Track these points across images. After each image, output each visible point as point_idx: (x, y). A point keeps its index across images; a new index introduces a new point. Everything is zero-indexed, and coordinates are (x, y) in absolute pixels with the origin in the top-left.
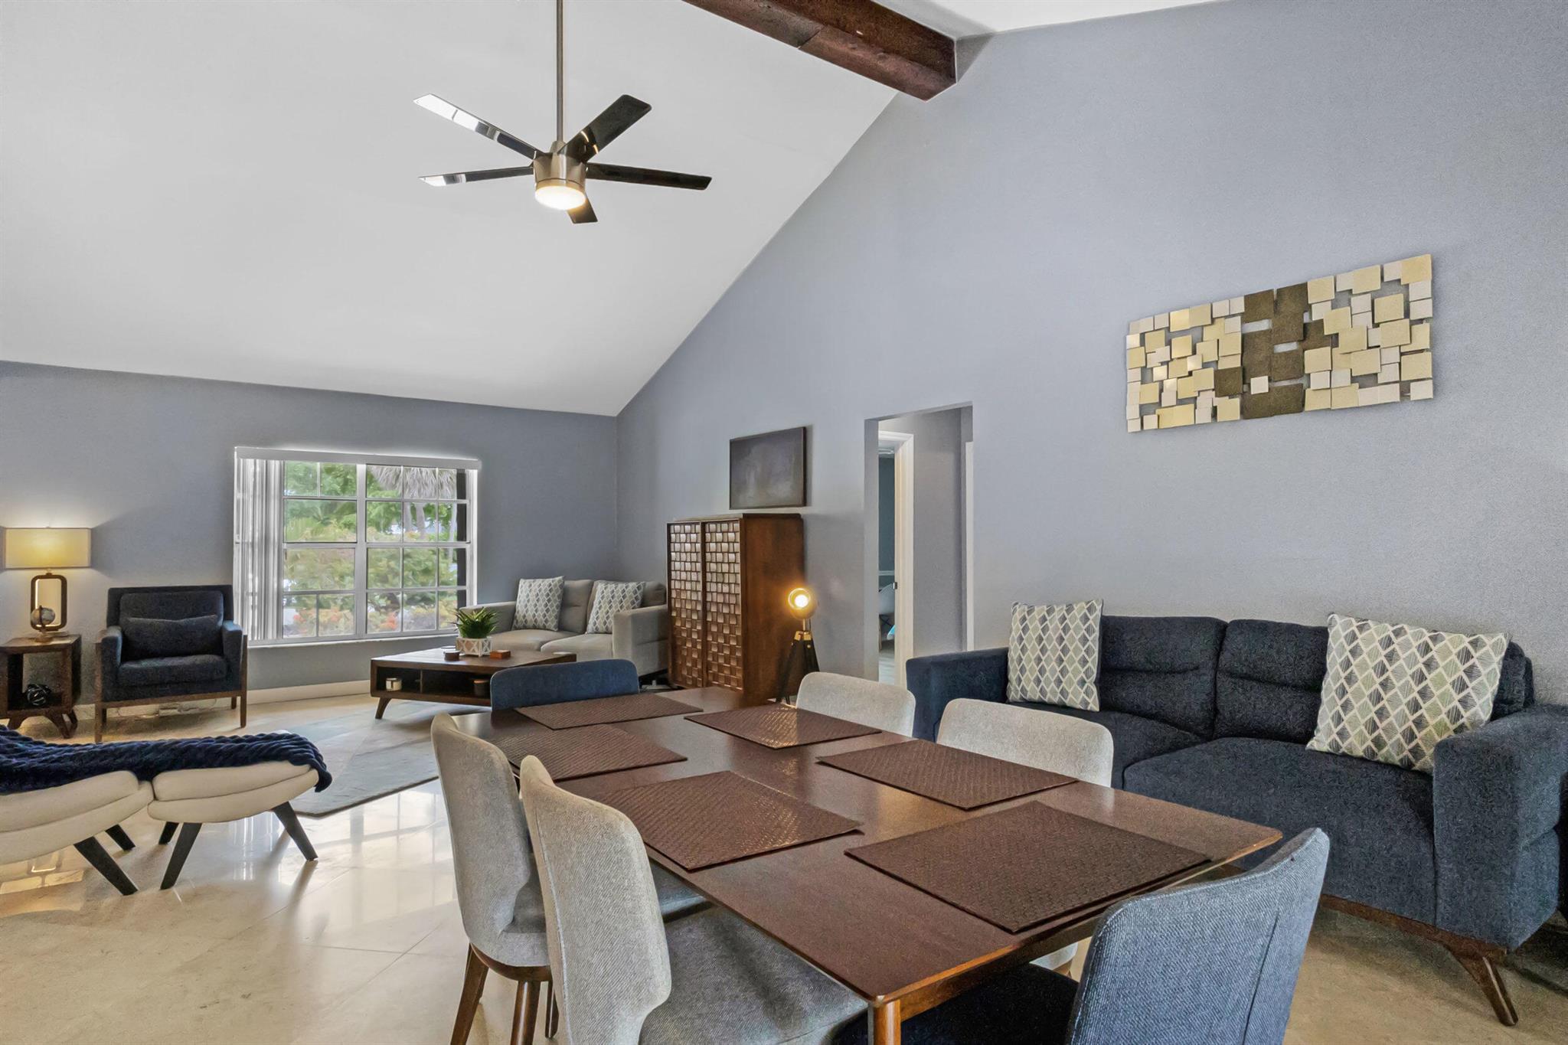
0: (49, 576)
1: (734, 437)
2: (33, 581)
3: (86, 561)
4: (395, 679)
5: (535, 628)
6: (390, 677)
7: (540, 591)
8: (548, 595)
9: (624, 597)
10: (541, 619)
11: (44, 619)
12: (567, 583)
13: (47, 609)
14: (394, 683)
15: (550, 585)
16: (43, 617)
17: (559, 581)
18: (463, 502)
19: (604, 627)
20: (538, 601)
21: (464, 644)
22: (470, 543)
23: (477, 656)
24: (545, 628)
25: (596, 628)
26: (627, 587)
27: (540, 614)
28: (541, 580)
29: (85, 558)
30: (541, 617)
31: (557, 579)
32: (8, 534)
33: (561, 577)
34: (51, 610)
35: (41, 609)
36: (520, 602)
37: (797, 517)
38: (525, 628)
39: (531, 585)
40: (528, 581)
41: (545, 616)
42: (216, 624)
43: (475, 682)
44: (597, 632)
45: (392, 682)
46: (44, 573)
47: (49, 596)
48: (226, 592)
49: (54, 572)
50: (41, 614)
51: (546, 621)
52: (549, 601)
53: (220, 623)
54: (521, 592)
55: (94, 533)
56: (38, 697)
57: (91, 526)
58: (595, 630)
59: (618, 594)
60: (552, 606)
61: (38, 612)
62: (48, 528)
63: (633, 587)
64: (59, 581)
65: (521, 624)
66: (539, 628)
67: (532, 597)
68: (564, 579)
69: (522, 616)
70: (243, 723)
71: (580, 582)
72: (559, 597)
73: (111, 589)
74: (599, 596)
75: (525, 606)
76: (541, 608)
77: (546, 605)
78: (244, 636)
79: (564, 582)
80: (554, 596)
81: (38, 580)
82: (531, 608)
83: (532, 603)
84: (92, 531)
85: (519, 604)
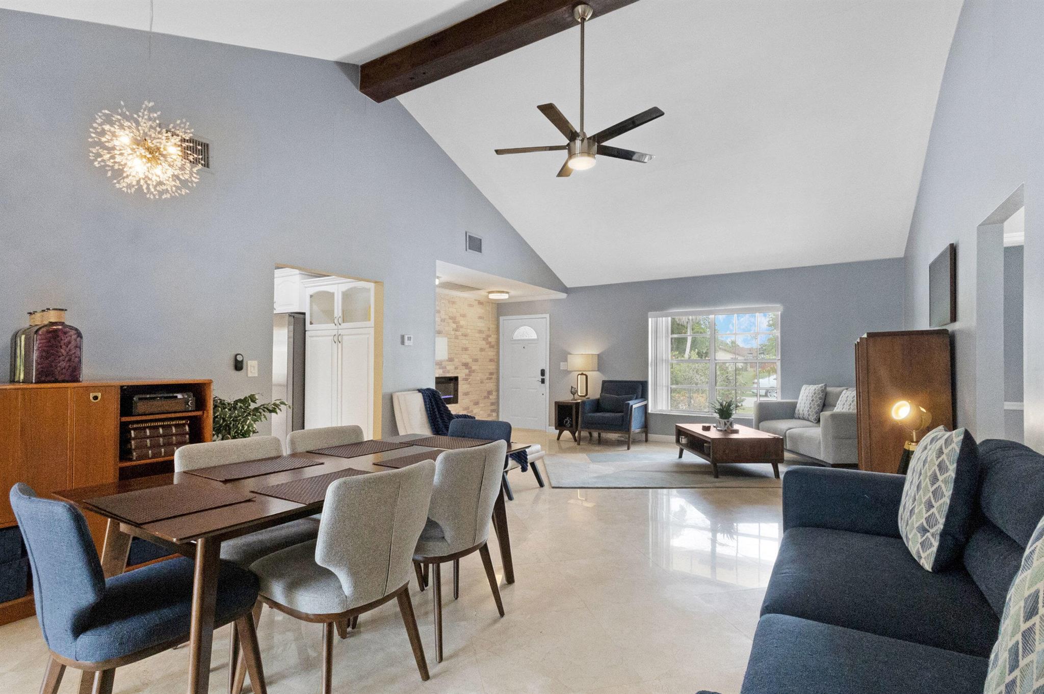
0: (582, 374)
2: (578, 375)
3: (597, 369)
4: (683, 437)
5: (804, 419)
10: (806, 416)
11: (572, 392)
14: (683, 440)
15: (815, 389)
16: (572, 390)
17: (822, 387)
20: (807, 401)
24: (808, 420)
27: (806, 413)
28: (812, 386)
29: (595, 367)
30: (806, 412)
31: (820, 385)
33: (822, 384)
36: (800, 400)
38: (799, 418)
40: (806, 386)
41: (808, 411)
46: (580, 373)
48: (644, 384)
49: (584, 373)
52: (813, 400)
54: (802, 394)
56: (567, 423)
57: (598, 353)
62: (581, 354)
64: (585, 376)
65: (796, 416)
66: (806, 420)
67: (805, 398)
68: (826, 386)
69: (799, 410)
70: (628, 449)
71: (839, 389)
72: (820, 398)
73: (603, 381)
74: (840, 399)
75: (801, 403)
76: (808, 405)
77: (810, 403)
78: (632, 406)
79: (825, 388)
80: (816, 397)
81: (579, 376)
82: (802, 405)
83: (803, 402)
84: (598, 355)
85: (799, 402)
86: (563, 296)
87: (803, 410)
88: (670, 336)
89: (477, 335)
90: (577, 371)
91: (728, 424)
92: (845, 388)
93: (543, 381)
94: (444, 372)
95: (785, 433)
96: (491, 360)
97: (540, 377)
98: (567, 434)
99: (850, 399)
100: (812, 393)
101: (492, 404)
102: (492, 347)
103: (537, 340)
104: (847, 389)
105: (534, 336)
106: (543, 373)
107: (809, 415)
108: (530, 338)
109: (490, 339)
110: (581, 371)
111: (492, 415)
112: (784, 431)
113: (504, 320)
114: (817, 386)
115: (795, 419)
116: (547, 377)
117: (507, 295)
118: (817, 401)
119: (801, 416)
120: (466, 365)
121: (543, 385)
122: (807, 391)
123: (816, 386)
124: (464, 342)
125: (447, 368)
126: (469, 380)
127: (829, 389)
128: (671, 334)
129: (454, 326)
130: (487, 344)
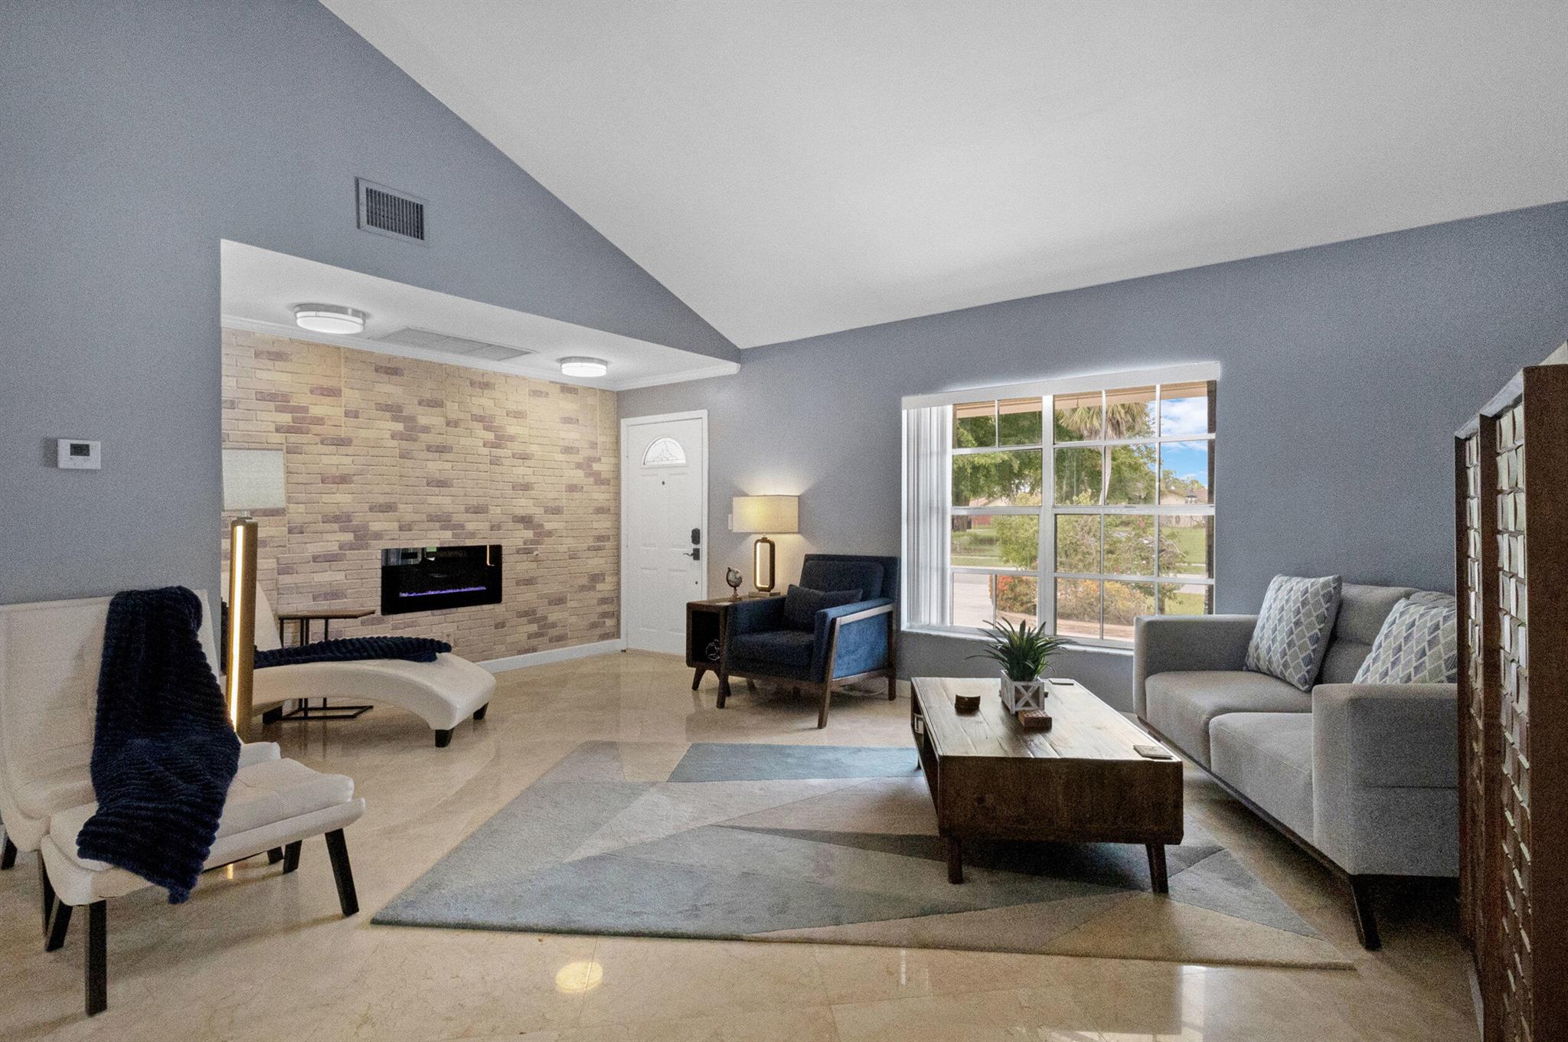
0: (764, 540)
2: (755, 542)
3: (796, 530)
5: (1270, 674)
10: (1277, 668)
11: (730, 581)
15: (1306, 591)
16: (729, 578)
17: (1325, 585)
24: (1284, 679)
27: (1276, 658)
30: (1280, 654)
31: (1322, 580)
35: (729, 570)
38: (1258, 671)
46: (760, 537)
49: (769, 537)
56: (711, 651)
57: (800, 492)
64: (768, 545)
65: (1251, 661)
66: (1277, 678)
67: (1275, 613)
68: (1339, 581)
69: (1257, 648)
70: (821, 725)
71: (1380, 593)
72: (1322, 619)
73: (806, 555)
74: (1384, 629)
75: (1263, 627)
76: (1282, 636)
77: (1291, 632)
78: (834, 621)
79: (1338, 589)
80: (1308, 615)
81: (759, 544)
82: (1268, 633)
83: (1270, 625)
84: (798, 496)
85: (1259, 624)
86: (731, 368)
87: (1269, 650)
88: (951, 451)
89: (561, 457)
90: (755, 533)
91: (1027, 696)
92: (1402, 590)
93: (696, 555)
94: (454, 536)
95: (1207, 724)
96: (600, 510)
97: (692, 546)
98: (710, 677)
99: (1421, 634)
100: (1295, 602)
101: (603, 601)
102: (600, 481)
103: (686, 465)
104: (1407, 596)
105: (681, 459)
106: (696, 536)
107: (1286, 665)
108: (674, 462)
109: (596, 467)
110: (762, 533)
111: (604, 622)
112: (1204, 717)
113: (628, 426)
114: (1313, 580)
115: (1248, 670)
116: (703, 546)
117: (603, 367)
118: (1310, 626)
119: (1263, 665)
120: (526, 521)
121: (695, 561)
122: (1283, 594)
123: (1308, 582)
124: (521, 471)
125: (467, 528)
126: (535, 553)
127: (1350, 591)
128: (954, 447)
129: (490, 436)
130: (588, 475)
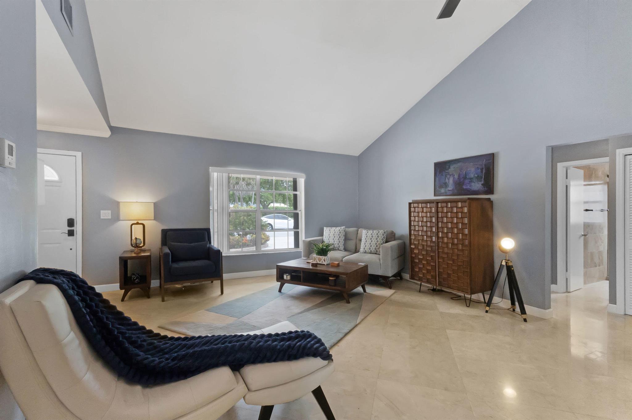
0: (138, 223)
1: (436, 161)
2: (131, 226)
3: (153, 219)
4: (287, 274)
6: (286, 274)
7: (335, 232)
8: (339, 235)
9: (378, 237)
10: (337, 247)
11: (138, 243)
12: (347, 229)
13: (139, 239)
14: (288, 276)
15: (340, 230)
16: (137, 242)
18: (295, 193)
19: (370, 251)
20: (334, 237)
21: (317, 259)
22: (300, 211)
23: (324, 265)
25: (365, 251)
26: (378, 232)
28: (335, 228)
29: (152, 216)
31: (343, 227)
32: (121, 205)
33: (344, 227)
34: (140, 239)
35: (136, 239)
36: (325, 237)
37: (489, 199)
39: (330, 230)
40: (328, 228)
41: (338, 244)
42: (206, 246)
43: (330, 278)
44: (365, 252)
45: (287, 276)
46: (135, 222)
47: (138, 233)
48: (208, 230)
49: (140, 222)
50: (136, 241)
51: (339, 246)
52: (340, 237)
53: (208, 246)
54: (326, 233)
55: (155, 204)
56: (136, 279)
57: (154, 202)
58: (364, 252)
59: (375, 235)
60: (341, 240)
61: (135, 240)
62: (137, 202)
63: (382, 232)
64: (142, 226)
66: (340, 250)
72: (343, 236)
73: (162, 229)
74: (365, 236)
75: (329, 239)
81: (134, 225)
83: (331, 238)
86: (106, 134)
90: (130, 220)
93: (71, 233)
97: (66, 229)
100: (337, 232)
103: (60, 182)
106: (71, 223)
110: (136, 220)
114: (340, 227)
116: (78, 228)
121: (71, 237)
122: (332, 231)
